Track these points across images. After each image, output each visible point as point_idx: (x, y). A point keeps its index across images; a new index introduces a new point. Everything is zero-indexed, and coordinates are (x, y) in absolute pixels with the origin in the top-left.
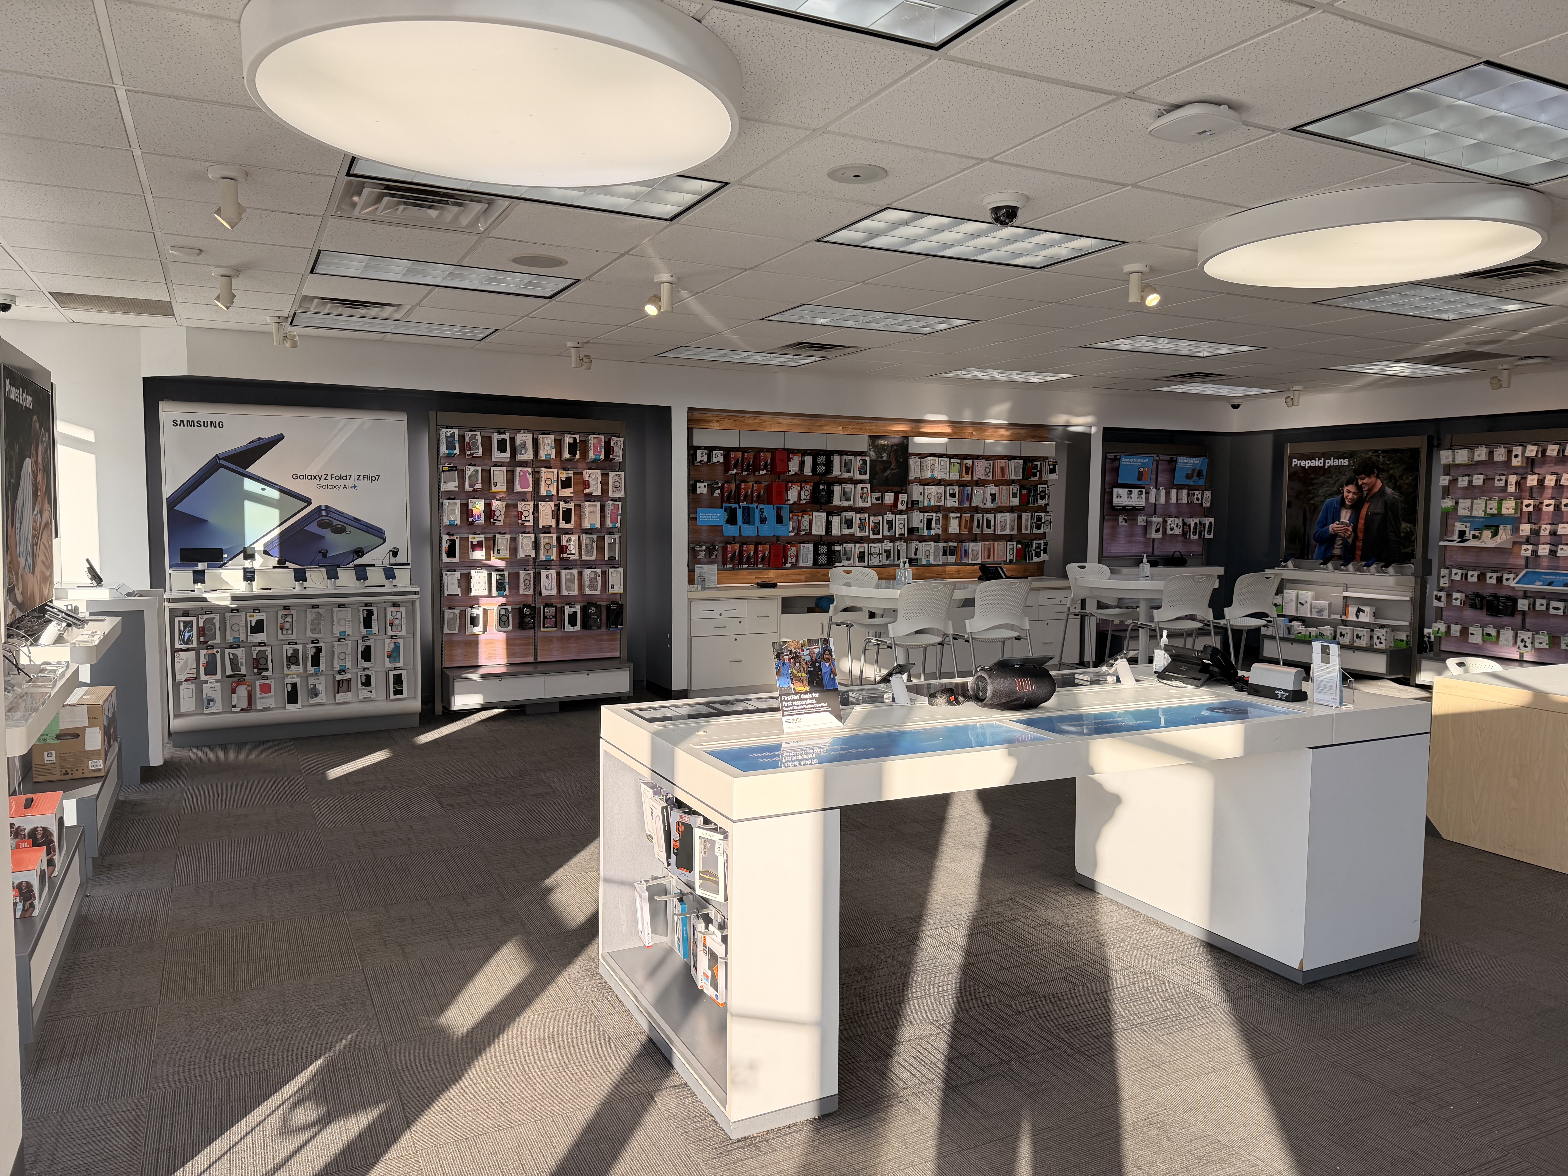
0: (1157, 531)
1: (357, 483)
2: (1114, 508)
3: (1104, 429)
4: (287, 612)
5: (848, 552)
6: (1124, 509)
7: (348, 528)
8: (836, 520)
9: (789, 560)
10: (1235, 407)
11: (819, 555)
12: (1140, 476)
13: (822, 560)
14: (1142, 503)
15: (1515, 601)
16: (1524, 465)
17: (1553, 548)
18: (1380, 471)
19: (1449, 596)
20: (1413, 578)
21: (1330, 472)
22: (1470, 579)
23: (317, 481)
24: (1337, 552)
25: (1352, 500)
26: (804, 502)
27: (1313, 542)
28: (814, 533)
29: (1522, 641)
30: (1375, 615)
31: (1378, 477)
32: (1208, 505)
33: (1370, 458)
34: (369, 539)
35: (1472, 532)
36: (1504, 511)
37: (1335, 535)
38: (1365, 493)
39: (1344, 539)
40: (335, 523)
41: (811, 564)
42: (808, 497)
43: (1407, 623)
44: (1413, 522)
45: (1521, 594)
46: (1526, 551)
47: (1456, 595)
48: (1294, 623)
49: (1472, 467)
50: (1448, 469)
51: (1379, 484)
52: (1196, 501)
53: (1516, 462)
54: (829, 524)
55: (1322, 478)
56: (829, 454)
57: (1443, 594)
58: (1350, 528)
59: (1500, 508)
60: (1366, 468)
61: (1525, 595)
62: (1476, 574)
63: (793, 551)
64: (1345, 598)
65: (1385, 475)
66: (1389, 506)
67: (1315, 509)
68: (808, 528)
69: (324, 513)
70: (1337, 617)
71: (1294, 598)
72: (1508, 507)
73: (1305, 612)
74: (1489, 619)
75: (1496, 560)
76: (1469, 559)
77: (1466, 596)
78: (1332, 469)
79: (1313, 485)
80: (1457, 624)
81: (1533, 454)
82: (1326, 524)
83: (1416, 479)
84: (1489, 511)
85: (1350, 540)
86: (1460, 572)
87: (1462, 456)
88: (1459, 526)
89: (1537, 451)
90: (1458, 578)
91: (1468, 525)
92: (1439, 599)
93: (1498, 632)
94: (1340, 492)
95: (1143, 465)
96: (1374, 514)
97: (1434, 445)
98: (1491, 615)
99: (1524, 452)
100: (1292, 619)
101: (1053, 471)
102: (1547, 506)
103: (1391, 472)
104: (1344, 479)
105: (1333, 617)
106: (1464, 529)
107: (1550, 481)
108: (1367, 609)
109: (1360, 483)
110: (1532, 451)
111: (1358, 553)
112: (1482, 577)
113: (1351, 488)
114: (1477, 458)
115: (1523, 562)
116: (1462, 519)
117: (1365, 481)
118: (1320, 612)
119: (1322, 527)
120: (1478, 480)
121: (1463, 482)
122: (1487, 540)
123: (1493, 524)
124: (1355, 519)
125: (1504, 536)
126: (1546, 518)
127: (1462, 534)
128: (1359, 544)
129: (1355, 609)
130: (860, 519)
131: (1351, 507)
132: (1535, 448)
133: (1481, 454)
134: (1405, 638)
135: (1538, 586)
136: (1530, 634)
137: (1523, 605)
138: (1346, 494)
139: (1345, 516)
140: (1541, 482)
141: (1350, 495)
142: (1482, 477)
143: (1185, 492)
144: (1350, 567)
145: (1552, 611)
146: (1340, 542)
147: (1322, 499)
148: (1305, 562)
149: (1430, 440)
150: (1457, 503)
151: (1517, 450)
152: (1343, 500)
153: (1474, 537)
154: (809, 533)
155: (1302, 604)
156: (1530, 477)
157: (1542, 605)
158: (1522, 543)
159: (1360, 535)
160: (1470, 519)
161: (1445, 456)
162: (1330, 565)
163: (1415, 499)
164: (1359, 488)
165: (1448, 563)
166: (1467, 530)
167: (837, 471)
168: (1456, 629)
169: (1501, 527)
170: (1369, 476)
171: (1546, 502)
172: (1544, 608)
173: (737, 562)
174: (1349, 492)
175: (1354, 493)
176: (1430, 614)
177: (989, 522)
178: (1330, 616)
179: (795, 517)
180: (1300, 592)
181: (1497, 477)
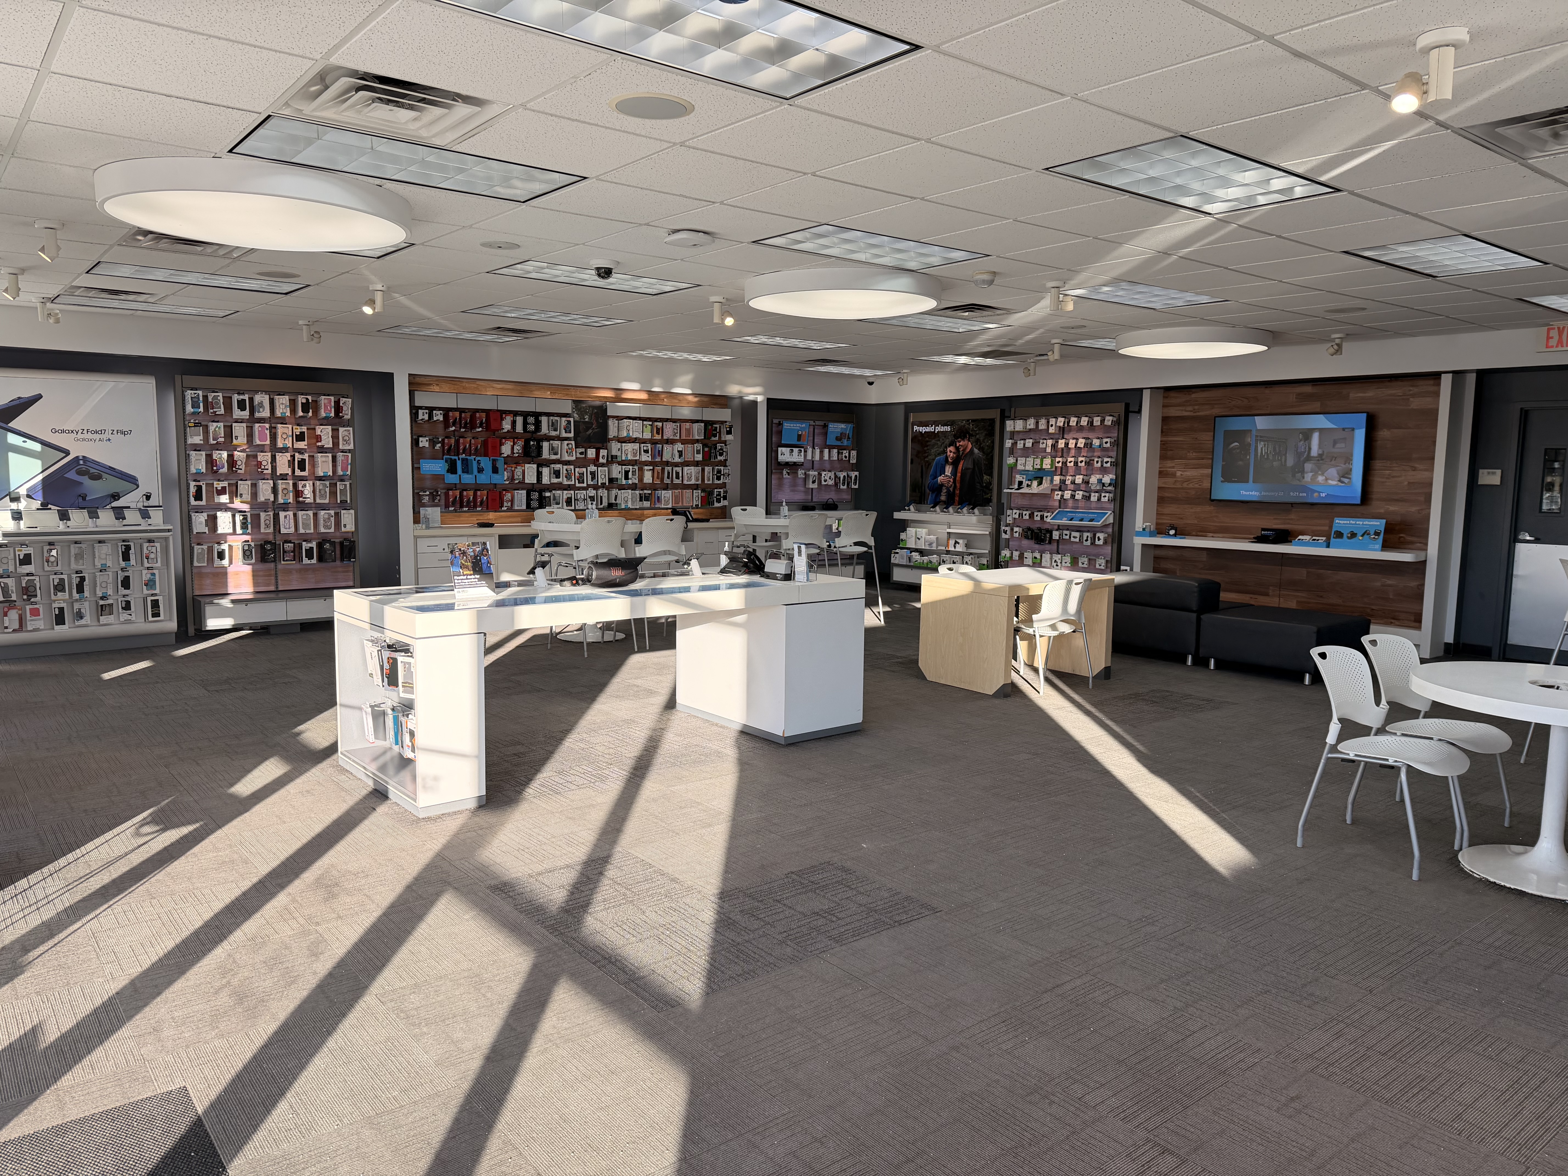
0: (814, 482)
1: (111, 437)
2: (779, 464)
3: (768, 399)
4: (52, 547)
5: (557, 498)
6: (787, 464)
7: (104, 475)
8: (545, 471)
9: (505, 504)
10: (871, 384)
11: (532, 500)
12: (799, 437)
13: (535, 504)
14: (801, 459)
15: (1051, 532)
16: (1057, 432)
17: (1073, 493)
18: (971, 435)
19: (1012, 530)
20: (991, 517)
21: (939, 436)
22: (1025, 517)
23: (74, 435)
24: (943, 498)
25: (953, 458)
26: (517, 455)
27: (928, 491)
28: (527, 481)
29: (1055, 561)
30: (967, 546)
31: (969, 441)
32: (855, 461)
33: (964, 426)
34: (124, 485)
35: (1027, 482)
36: (1044, 467)
37: (942, 485)
38: (961, 452)
39: (948, 489)
40: (92, 471)
41: (524, 507)
42: (520, 451)
43: (987, 552)
44: (991, 474)
45: (1056, 527)
46: (1057, 496)
47: (1016, 529)
48: (913, 554)
49: (1027, 433)
50: (1013, 434)
51: (970, 446)
52: (844, 459)
53: (1052, 430)
54: (539, 475)
55: (933, 441)
56: (537, 415)
57: (1008, 529)
58: (952, 480)
59: (1042, 464)
60: (962, 433)
61: (1059, 528)
62: (1028, 513)
63: (508, 496)
64: (949, 533)
65: (973, 439)
66: (976, 463)
67: (929, 464)
68: (521, 477)
69: (81, 462)
70: (943, 548)
71: (914, 535)
72: (1047, 464)
73: (922, 545)
74: (1037, 546)
75: (1040, 503)
76: (1025, 502)
77: (1023, 530)
78: (940, 434)
79: (927, 446)
80: (1016, 550)
81: (1062, 424)
82: (936, 477)
83: (993, 442)
84: (1036, 467)
85: (951, 489)
86: (1018, 512)
87: (1019, 425)
88: (1018, 478)
89: (1064, 422)
90: (1017, 516)
91: (1025, 476)
92: (1005, 532)
93: (1041, 556)
94: (945, 452)
95: (802, 429)
96: (967, 469)
97: (1004, 418)
98: (1037, 543)
99: (1056, 423)
100: (912, 550)
101: (729, 433)
102: (1070, 462)
103: (978, 436)
104: (947, 442)
105: (940, 548)
106: (1021, 480)
107: (1072, 443)
108: (961, 541)
109: (958, 445)
110: (1061, 421)
111: (957, 498)
112: (1031, 516)
113: (952, 448)
114: (1028, 427)
115: (1057, 504)
116: (1022, 472)
117: (961, 443)
118: (930, 544)
119: (933, 479)
120: (1029, 443)
121: (1020, 445)
122: (1035, 488)
123: (1039, 476)
124: (954, 473)
125: (1046, 485)
126: (1071, 472)
127: (1020, 483)
128: (957, 492)
129: (954, 542)
130: (566, 470)
131: (952, 464)
132: (1063, 419)
133: (1031, 423)
134: (985, 563)
135: (1064, 521)
136: (1060, 556)
137: (1056, 535)
138: (949, 453)
139: (948, 470)
140: (1067, 444)
141: (952, 454)
142: (1031, 441)
143: (835, 451)
144: (951, 509)
145: (1072, 539)
146: (945, 491)
147: (934, 457)
148: (923, 507)
149: (1003, 412)
150: (1017, 460)
151: (1052, 421)
152: (947, 458)
153: (1028, 486)
154: (522, 482)
155: (919, 539)
156: (1060, 441)
157: (1066, 535)
158: (1056, 490)
159: (958, 485)
160: (1023, 472)
161: (1010, 425)
162: (937, 508)
163: (992, 457)
164: (957, 448)
165: (1012, 505)
166: (1024, 480)
167: (544, 429)
168: (1016, 554)
169: (1044, 478)
170: (963, 440)
171: (1069, 459)
172: (1068, 537)
173: (458, 505)
174: (951, 452)
175: (954, 453)
176: (1002, 543)
177: (677, 473)
178: (937, 547)
179: (509, 468)
180: (918, 529)
181: (1041, 441)
